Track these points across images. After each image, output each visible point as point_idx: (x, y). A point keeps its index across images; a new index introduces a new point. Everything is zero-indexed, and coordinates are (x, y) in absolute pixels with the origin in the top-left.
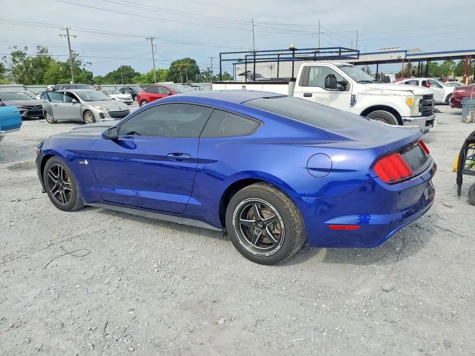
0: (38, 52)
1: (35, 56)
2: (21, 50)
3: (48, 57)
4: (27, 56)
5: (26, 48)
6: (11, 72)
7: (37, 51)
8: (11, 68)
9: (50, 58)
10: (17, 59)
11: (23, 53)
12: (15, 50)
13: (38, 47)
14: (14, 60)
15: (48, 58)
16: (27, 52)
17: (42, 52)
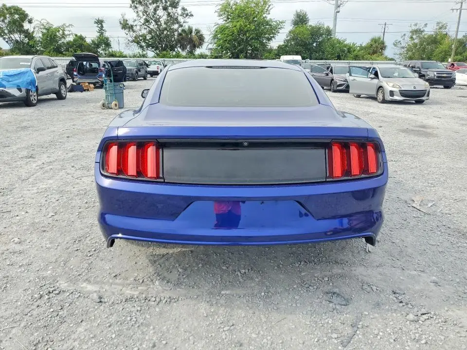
0: (436, 29)
1: (433, 33)
2: (421, 27)
3: (445, 33)
4: (423, 34)
5: (426, 25)
6: (406, 49)
7: (436, 27)
8: (407, 45)
9: (446, 34)
10: (414, 37)
11: (422, 30)
12: (414, 28)
13: (438, 23)
14: (412, 38)
15: (444, 35)
16: (426, 29)
17: (441, 28)
